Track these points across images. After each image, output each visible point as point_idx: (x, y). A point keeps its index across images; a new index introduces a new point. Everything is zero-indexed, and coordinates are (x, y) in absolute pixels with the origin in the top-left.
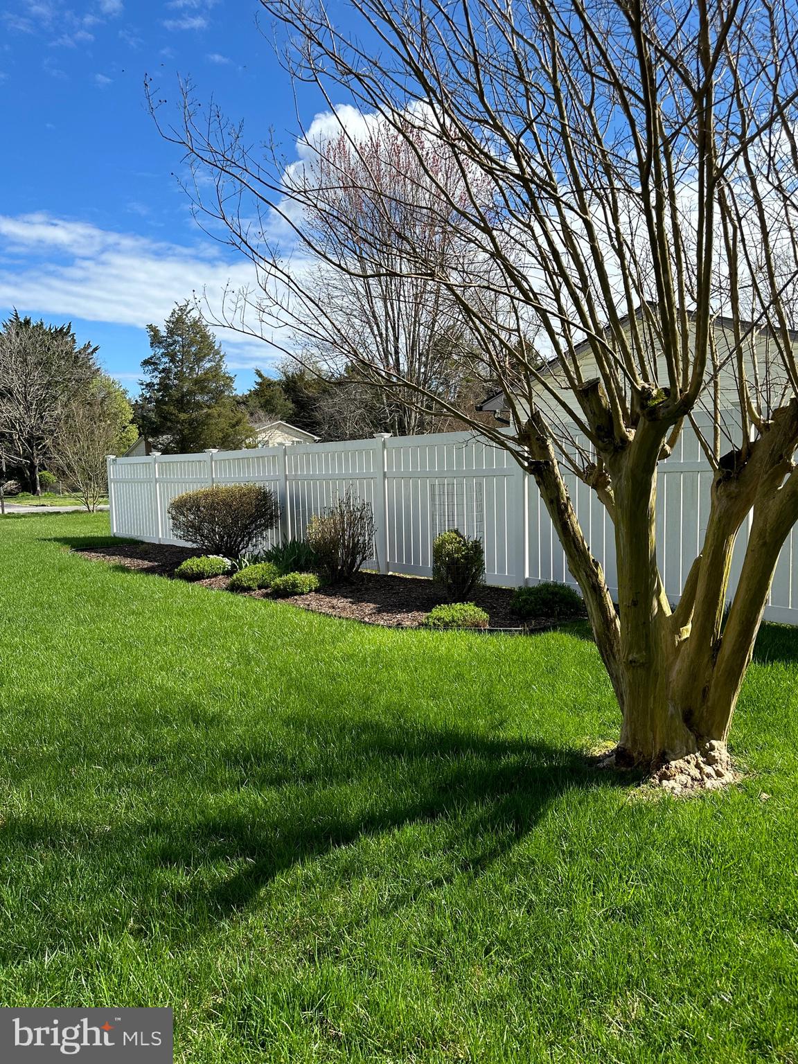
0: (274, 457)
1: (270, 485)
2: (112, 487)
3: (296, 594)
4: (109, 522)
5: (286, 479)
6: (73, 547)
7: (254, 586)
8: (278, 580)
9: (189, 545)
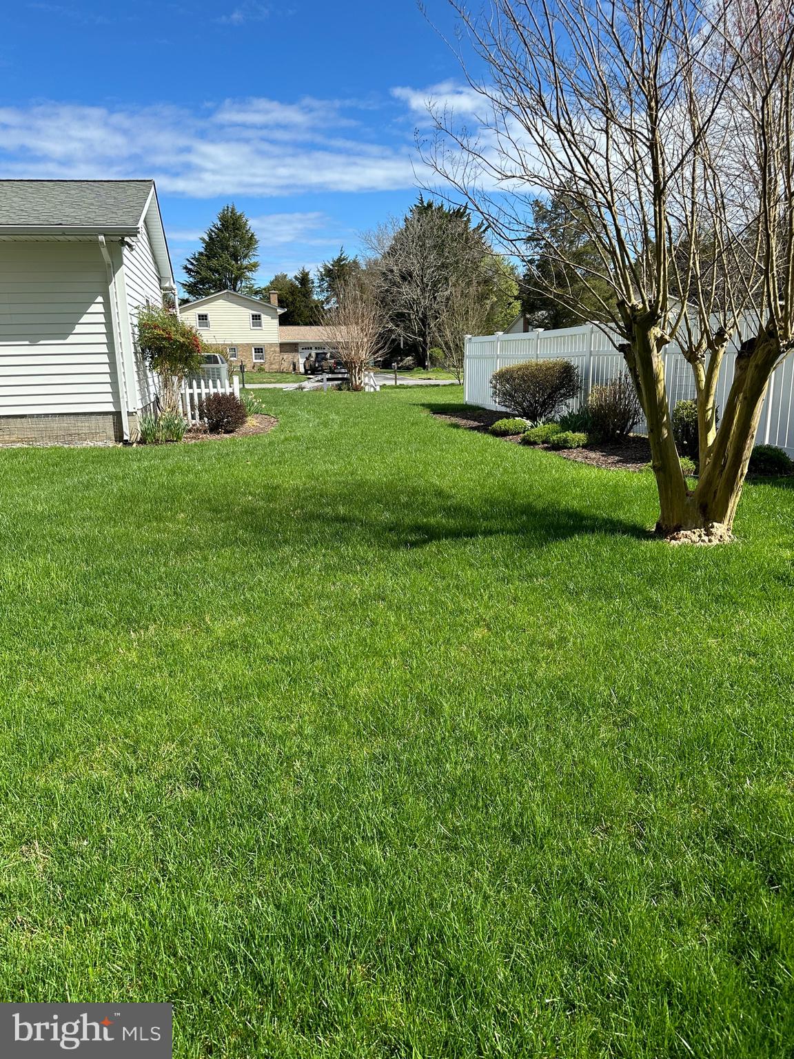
0: (584, 334)
1: (575, 360)
2: (467, 362)
3: (566, 448)
4: (463, 391)
5: (591, 355)
6: (432, 410)
7: (539, 441)
8: (555, 438)
9: (504, 409)
